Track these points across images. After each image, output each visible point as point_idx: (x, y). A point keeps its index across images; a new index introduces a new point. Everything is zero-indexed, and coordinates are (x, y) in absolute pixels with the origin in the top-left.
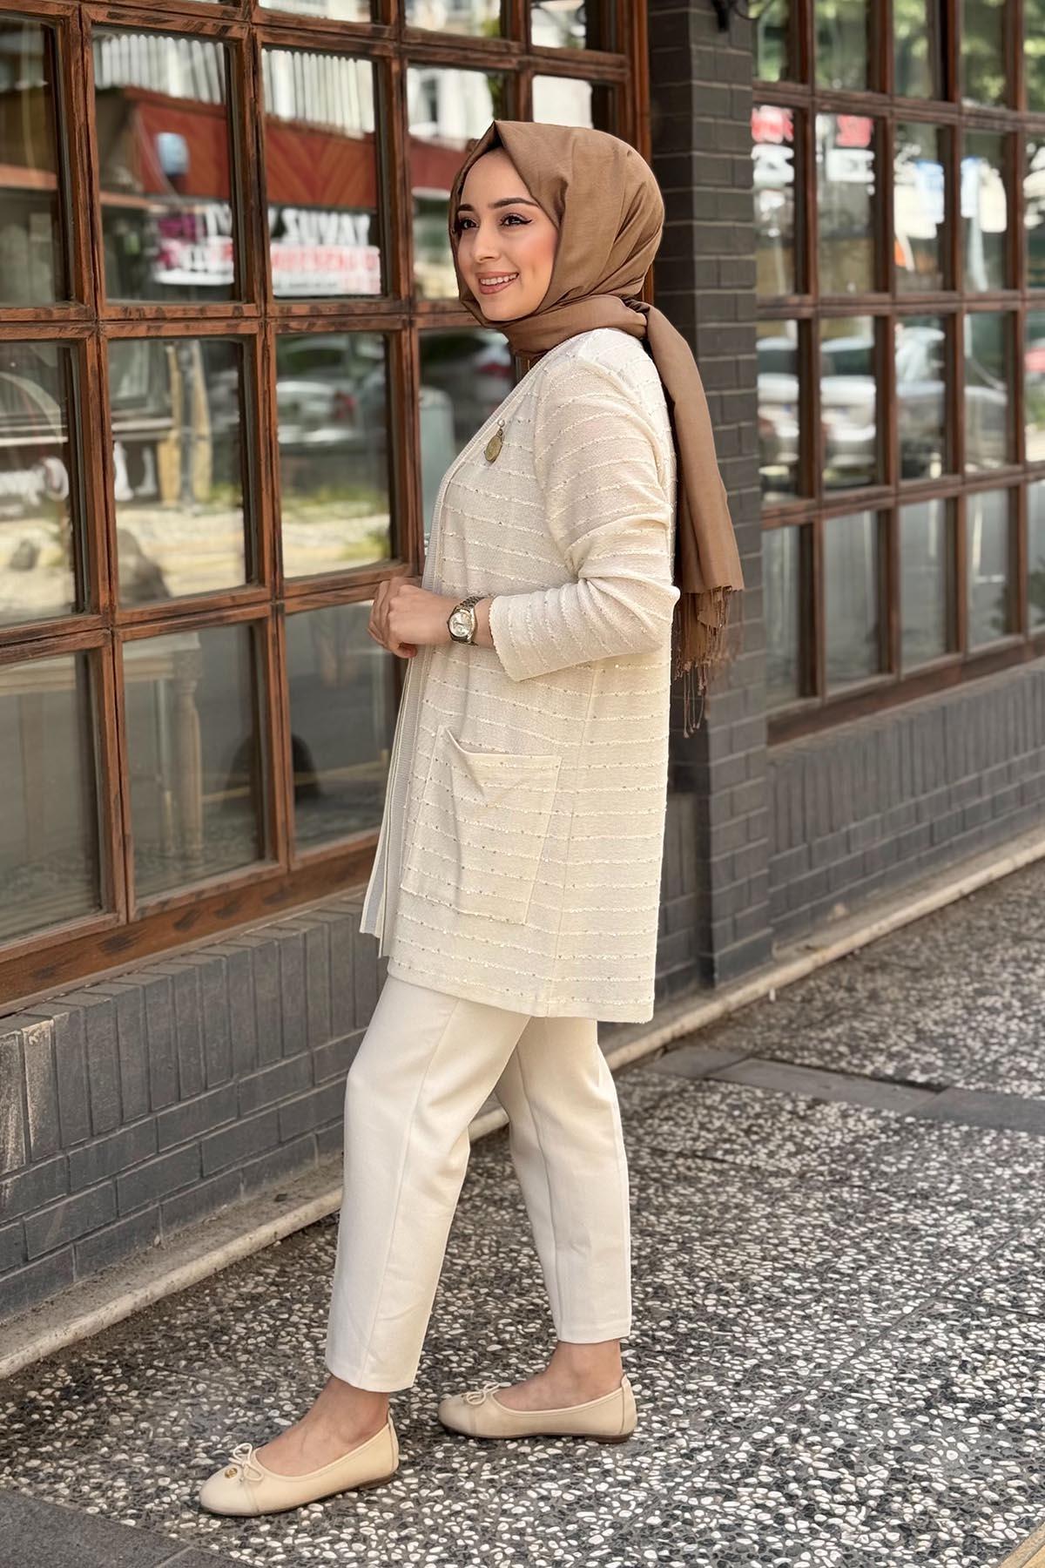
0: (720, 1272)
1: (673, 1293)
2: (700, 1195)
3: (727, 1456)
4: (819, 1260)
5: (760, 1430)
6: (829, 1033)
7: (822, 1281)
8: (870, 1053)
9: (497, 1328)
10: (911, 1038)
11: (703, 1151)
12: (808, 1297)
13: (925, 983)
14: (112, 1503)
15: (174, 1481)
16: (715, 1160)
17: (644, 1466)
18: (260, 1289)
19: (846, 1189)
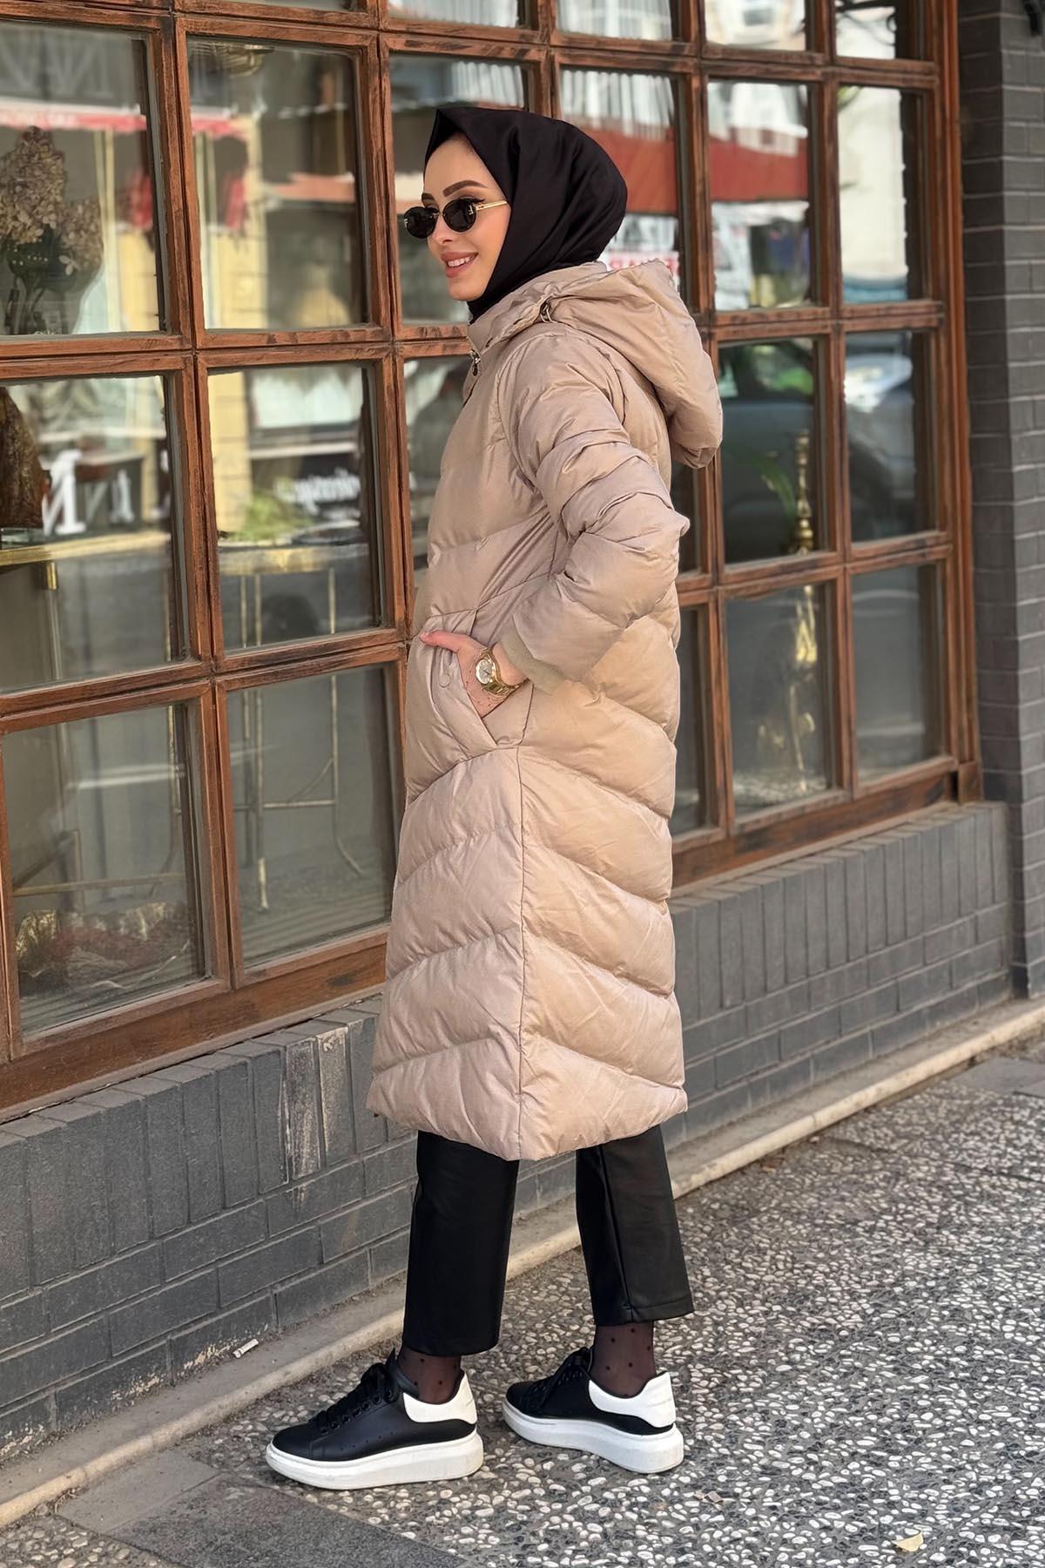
0: (1020, 1296)
1: (968, 1316)
2: (1003, 1215)
3: (1018, 1492)
9: (787, 1347)
11: (1010, 1168)
14: (393, 1513)
15: (456, 1494)
16: (1021, 1178)
17: (931, 1499)
18: (553, 1298)
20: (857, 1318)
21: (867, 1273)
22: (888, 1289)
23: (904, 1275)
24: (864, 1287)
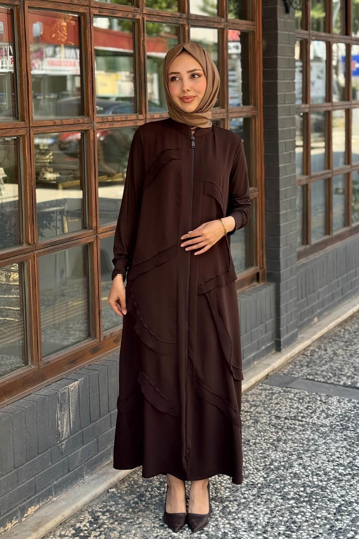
0: (315, 467)
2: (298, 435)
4: (349, 461)
5: (349, 533)
6: (324, 368)
7: (352, 470)
8: (340, 376)
9: (241, 492)
10: (353, 370)
11: (293, 417)
12: (349, 477)
13: (350, 348)
16: (299, 420)
19: (348, 432)
20: (262, 479)
21: (259, 461)
22: (268, 467)
23: (272, 461)
24: (260, 466)
